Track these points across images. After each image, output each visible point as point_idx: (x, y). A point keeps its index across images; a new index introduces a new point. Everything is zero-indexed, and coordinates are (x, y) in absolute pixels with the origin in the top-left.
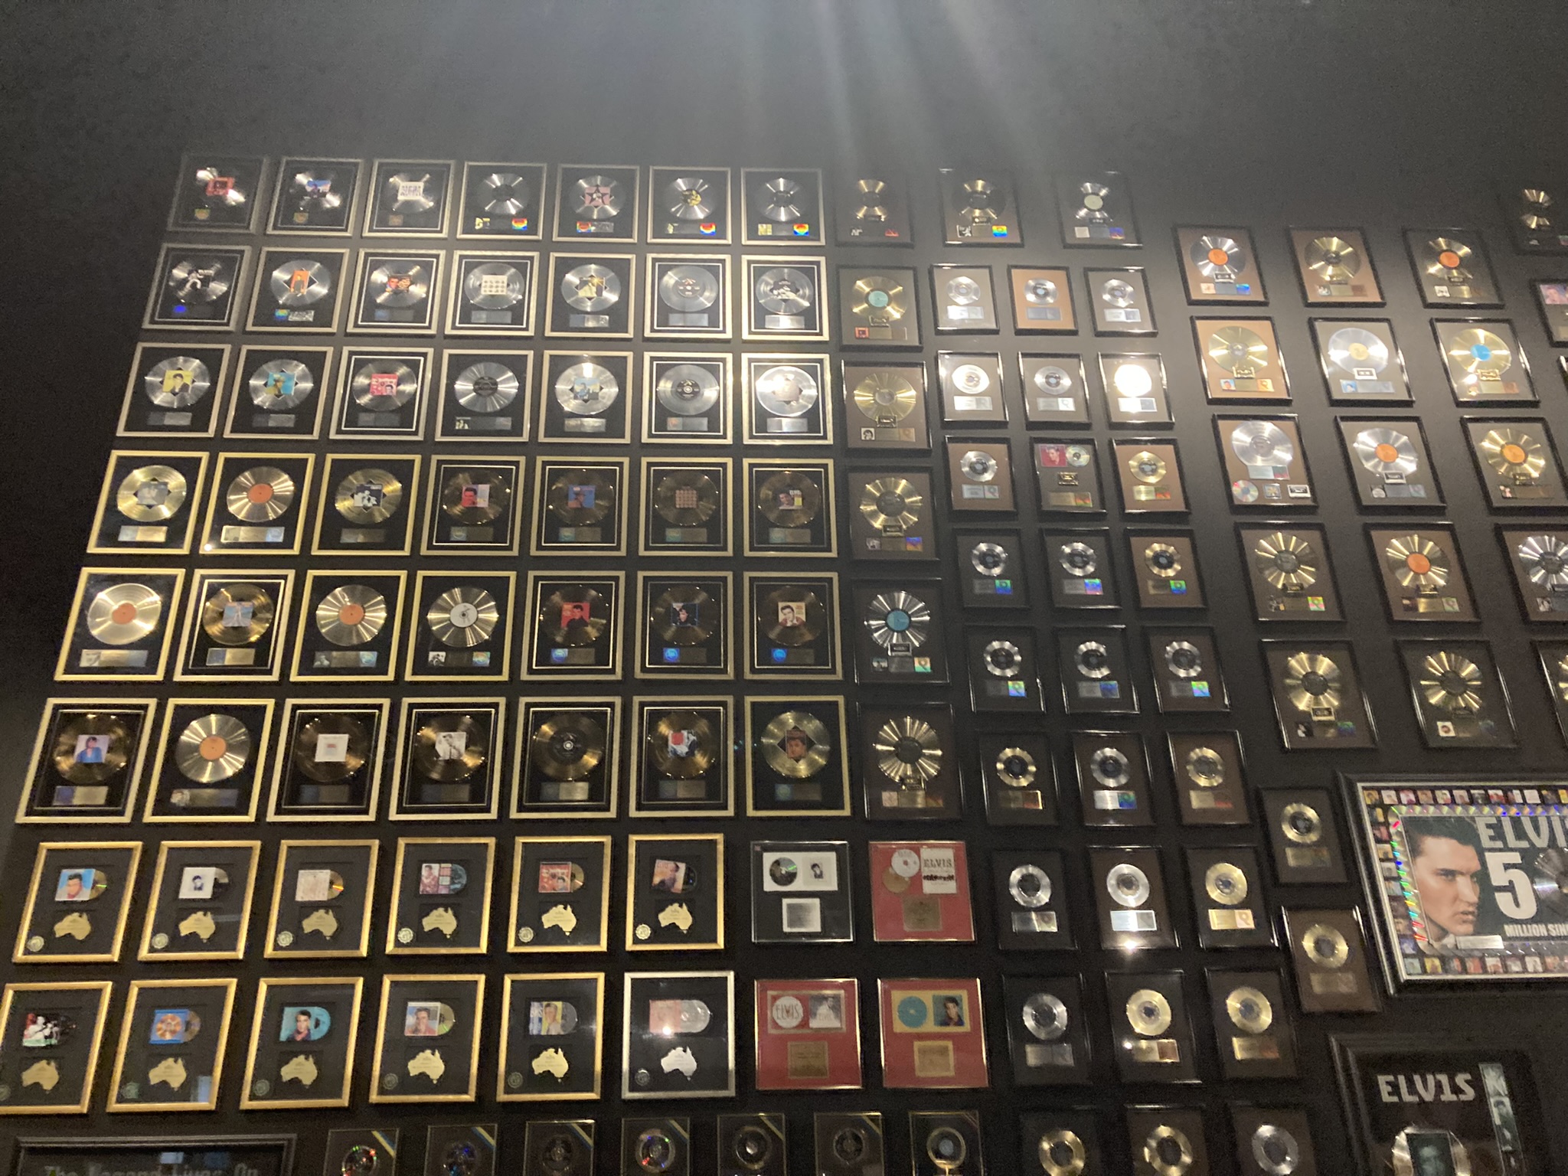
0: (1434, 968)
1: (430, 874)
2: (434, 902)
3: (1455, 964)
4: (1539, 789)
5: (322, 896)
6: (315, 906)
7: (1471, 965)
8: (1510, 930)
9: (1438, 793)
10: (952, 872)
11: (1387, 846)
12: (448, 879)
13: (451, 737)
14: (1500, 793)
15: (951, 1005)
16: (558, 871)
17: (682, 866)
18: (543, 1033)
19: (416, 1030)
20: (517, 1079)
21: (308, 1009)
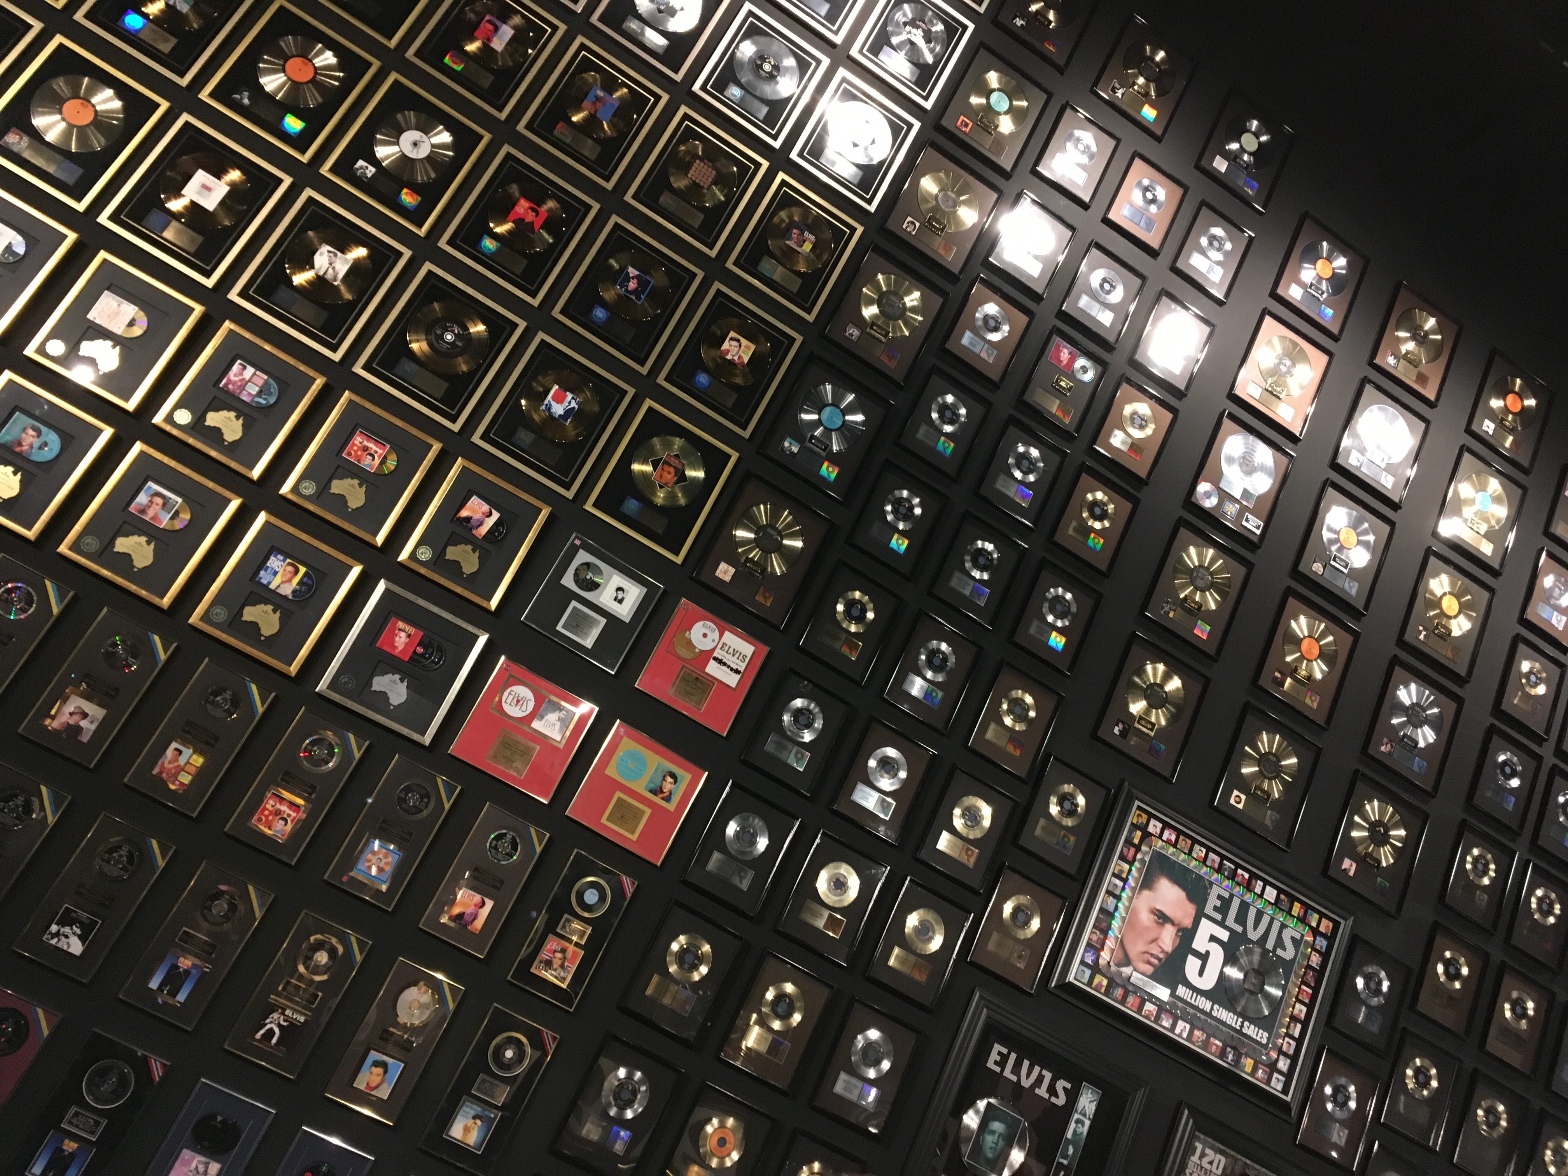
0: (1100, 985)
1: (241, 374)
3: (1119, 992)
4: (1280, 891)
5: (118, 328)
6: (102, 333)
7: (1131, 999)
8: (1181, 991)
9: (1197, 847)
10: (742, 667)
11: (1126, 867)
12: (257, 389)
13: (336, 255)
14: (1247, 876)
15: (669, 779)
17: (496, 516)
18: (272, 586)
19: (143, 511)
20: (221, 614)
21: (44, 429)
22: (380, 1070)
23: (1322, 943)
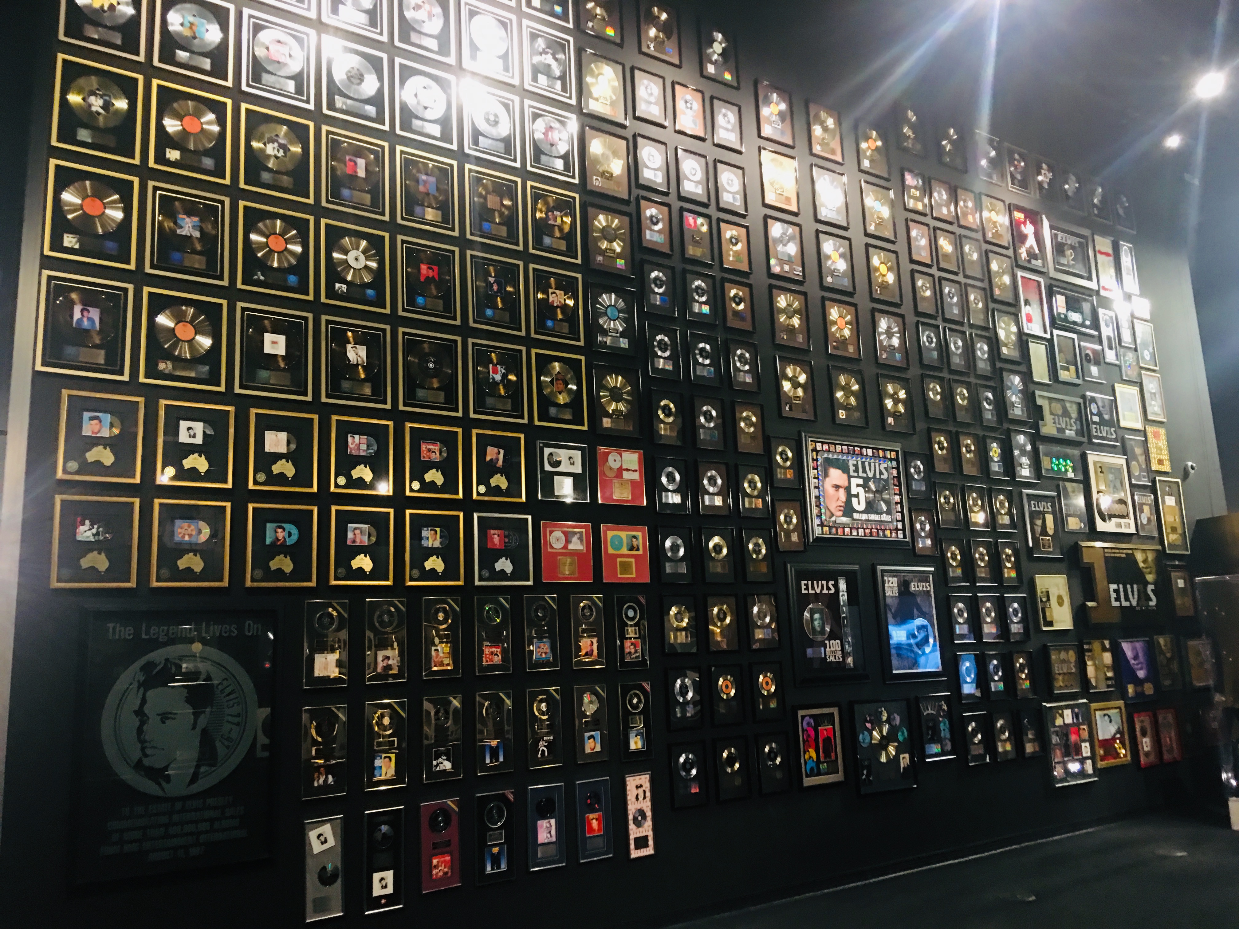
0: (826, 531)
1: (354, 442)
2: (358, 460)
3: (834, 530)
4: (872, 448)
5: (283, 449)
6: (278, 456)
7: (839, 531)
8: (856, 516)
9: (837, 447)
10: (637, 468)
11: (816, 471)
13: (356, 348)
14: (859, 449)
15: (634, 540)
16: (431, 447)
17: (502, 451)
18: (430, 546)
19: (354, 541)
20: (416, 573)
21: (283, 525)
22: (592, 740)
23: (894, 464)
